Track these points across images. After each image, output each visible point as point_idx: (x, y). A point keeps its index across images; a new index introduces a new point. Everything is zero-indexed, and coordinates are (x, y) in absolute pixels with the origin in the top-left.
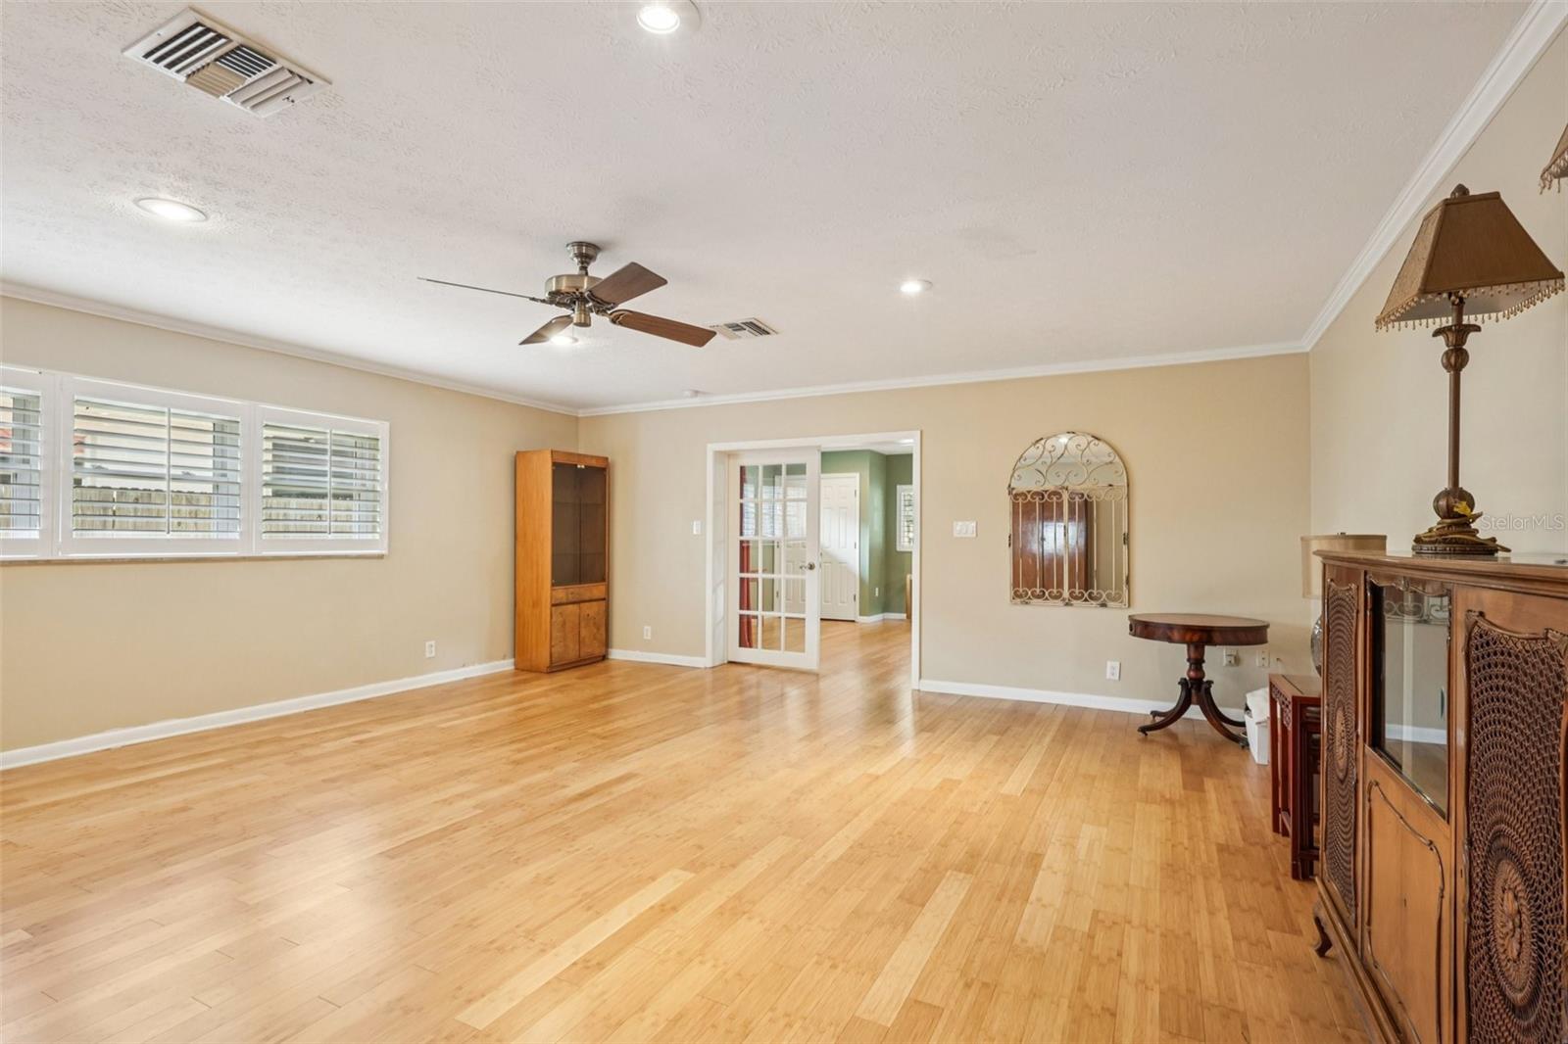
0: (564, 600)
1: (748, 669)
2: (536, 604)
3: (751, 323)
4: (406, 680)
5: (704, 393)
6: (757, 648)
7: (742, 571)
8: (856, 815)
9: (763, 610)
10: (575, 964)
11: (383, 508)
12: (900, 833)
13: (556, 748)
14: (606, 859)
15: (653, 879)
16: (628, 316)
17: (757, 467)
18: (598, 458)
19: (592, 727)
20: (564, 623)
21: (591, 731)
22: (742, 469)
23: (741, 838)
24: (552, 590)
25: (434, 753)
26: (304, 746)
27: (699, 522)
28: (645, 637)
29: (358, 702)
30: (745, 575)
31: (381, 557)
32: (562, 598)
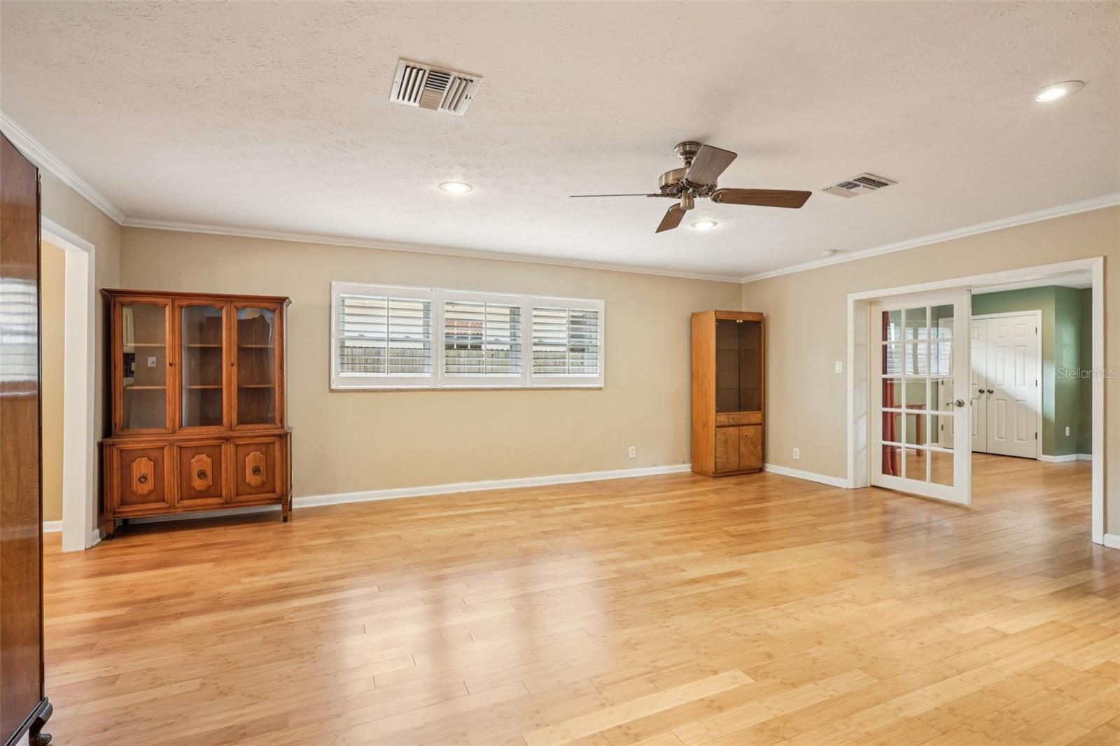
0: (726, 424)
1: (890, 495)
2: (705, 425)
3: (863, 178)
4: (616, 471)
5: (840, 251)
6: (900, 476)
7: (885, 405)
8: (960, 672)
9: (907, 442)
10: (619, 727)
11: (601, 356)
12: (1012, 712)
13: (692, 538)
14: (685, 642)
15: (715, 672)
16: (726, 193)
17: (900, 311)
18: (753, 314)
19: (727, 526)
20: (726, 441)
21: (726, 529)
22: (885, 315)
23: (814, 658)
24: (717, 415)
25: (613, 525)
26: (545, 507)
27: (841, 363)
28: (794, 457)
29: (586, 482)
30: (888, 410)
31: (600, 389)
32: (724, 422)
